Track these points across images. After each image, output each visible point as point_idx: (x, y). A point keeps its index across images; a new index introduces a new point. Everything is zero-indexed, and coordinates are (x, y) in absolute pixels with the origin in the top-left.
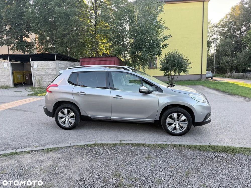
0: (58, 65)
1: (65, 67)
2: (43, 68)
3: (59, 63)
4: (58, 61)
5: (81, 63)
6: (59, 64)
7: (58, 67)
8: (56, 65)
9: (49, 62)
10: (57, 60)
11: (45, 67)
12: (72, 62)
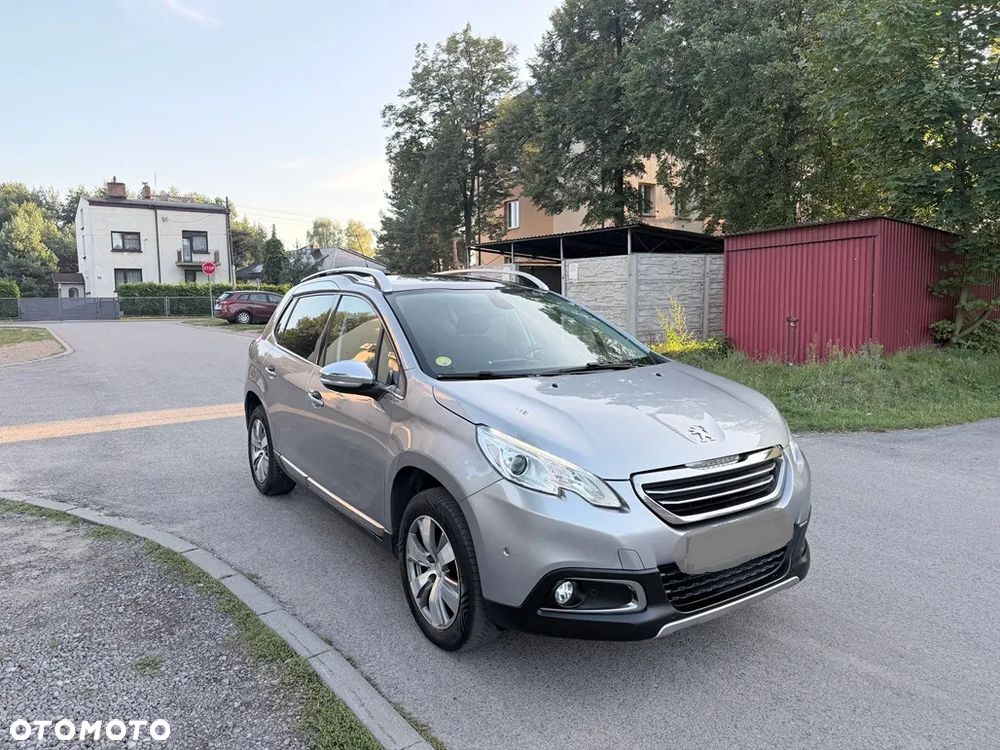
0: (634, 273)
1: (672, 277)
2: (592, 283)
3: (644, 261)
4: (636, 254)
5: (728, 257)
6: (643, 267)
7: (633, 277)
8: (629, 269)
9: (610, 261)
10: (633, 251)
11: (597, 279)
12: (714, 256)
